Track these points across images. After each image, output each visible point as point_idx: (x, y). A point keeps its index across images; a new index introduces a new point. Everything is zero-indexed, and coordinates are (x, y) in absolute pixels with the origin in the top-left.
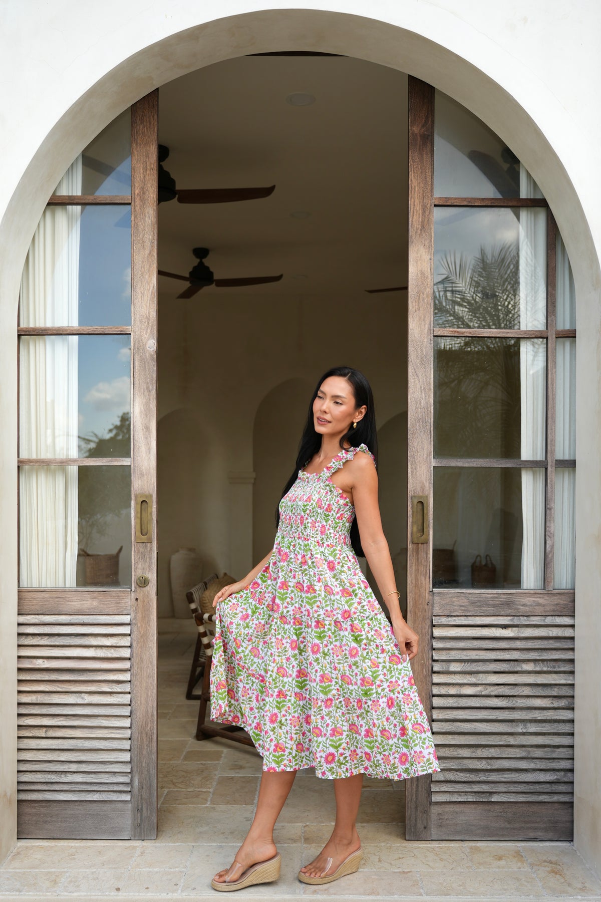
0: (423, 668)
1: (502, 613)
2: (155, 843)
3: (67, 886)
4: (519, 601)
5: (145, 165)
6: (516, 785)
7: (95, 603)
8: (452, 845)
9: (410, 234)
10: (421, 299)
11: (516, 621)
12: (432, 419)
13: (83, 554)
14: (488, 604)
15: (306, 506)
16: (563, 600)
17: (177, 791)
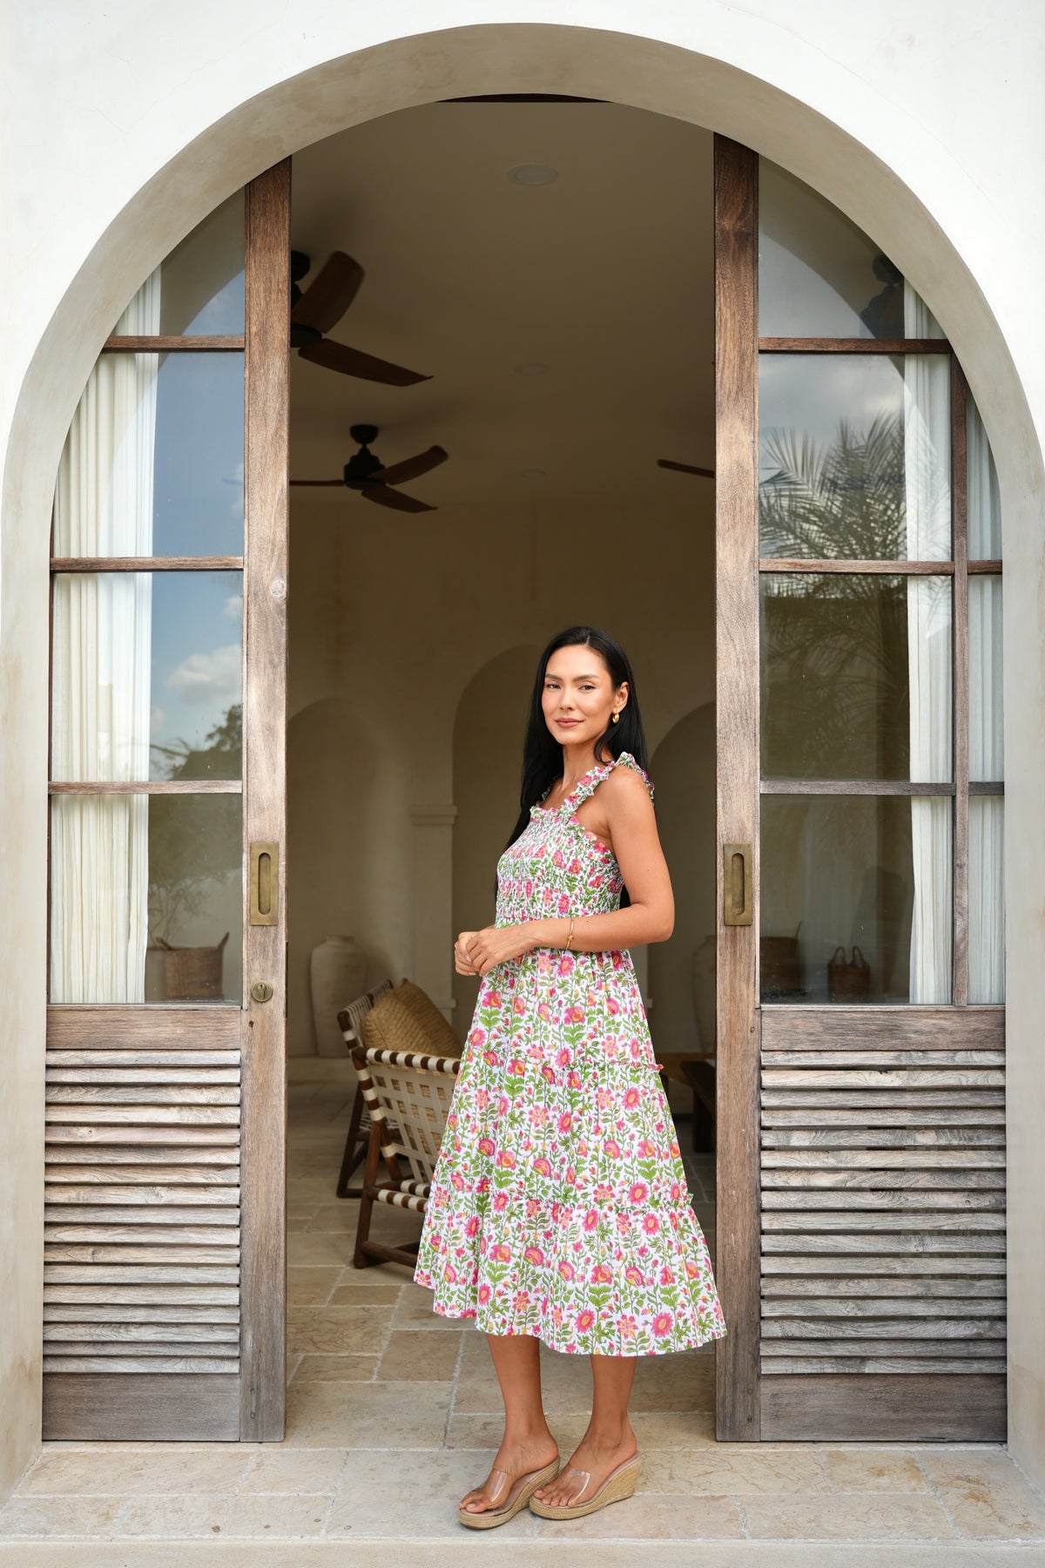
0: (745, 1140)
1: (881, 1045)
2: (282, 1447)
3: (127, 1524)
4: (909, 1025)
5: (269, 285)
6: (907, 1344)
7: (180, 1031)
8: (797, 1450)
9: (718, 399)
10: (738, 509)
11: (904, 1060)
12: (758, 714)
13: (158, 948)
14: (855, 1031)
15: (535, 864)
16: (983, 1024)
17: (320, 1356)
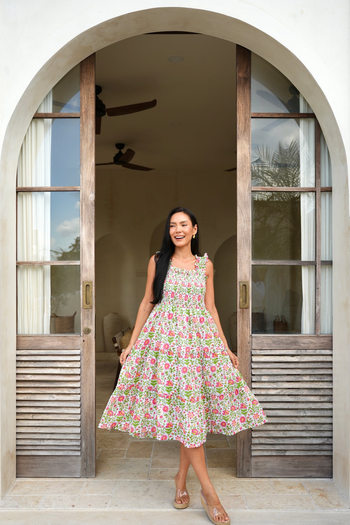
0: (246, 379)
1: (291, 348)
2: (95, 479)
3: (44, 504)
4: (301, 341)
5: (88, 96)
6: (300, 446)
7: (60, 343)
8: (264, 480)
9: (238, 133)
10: (244, 170)
11: (299, 352)
12: (251, 238)
13: (54, 316)
14: (283, 343)
16: (326, 341)
17: (107, 450)
